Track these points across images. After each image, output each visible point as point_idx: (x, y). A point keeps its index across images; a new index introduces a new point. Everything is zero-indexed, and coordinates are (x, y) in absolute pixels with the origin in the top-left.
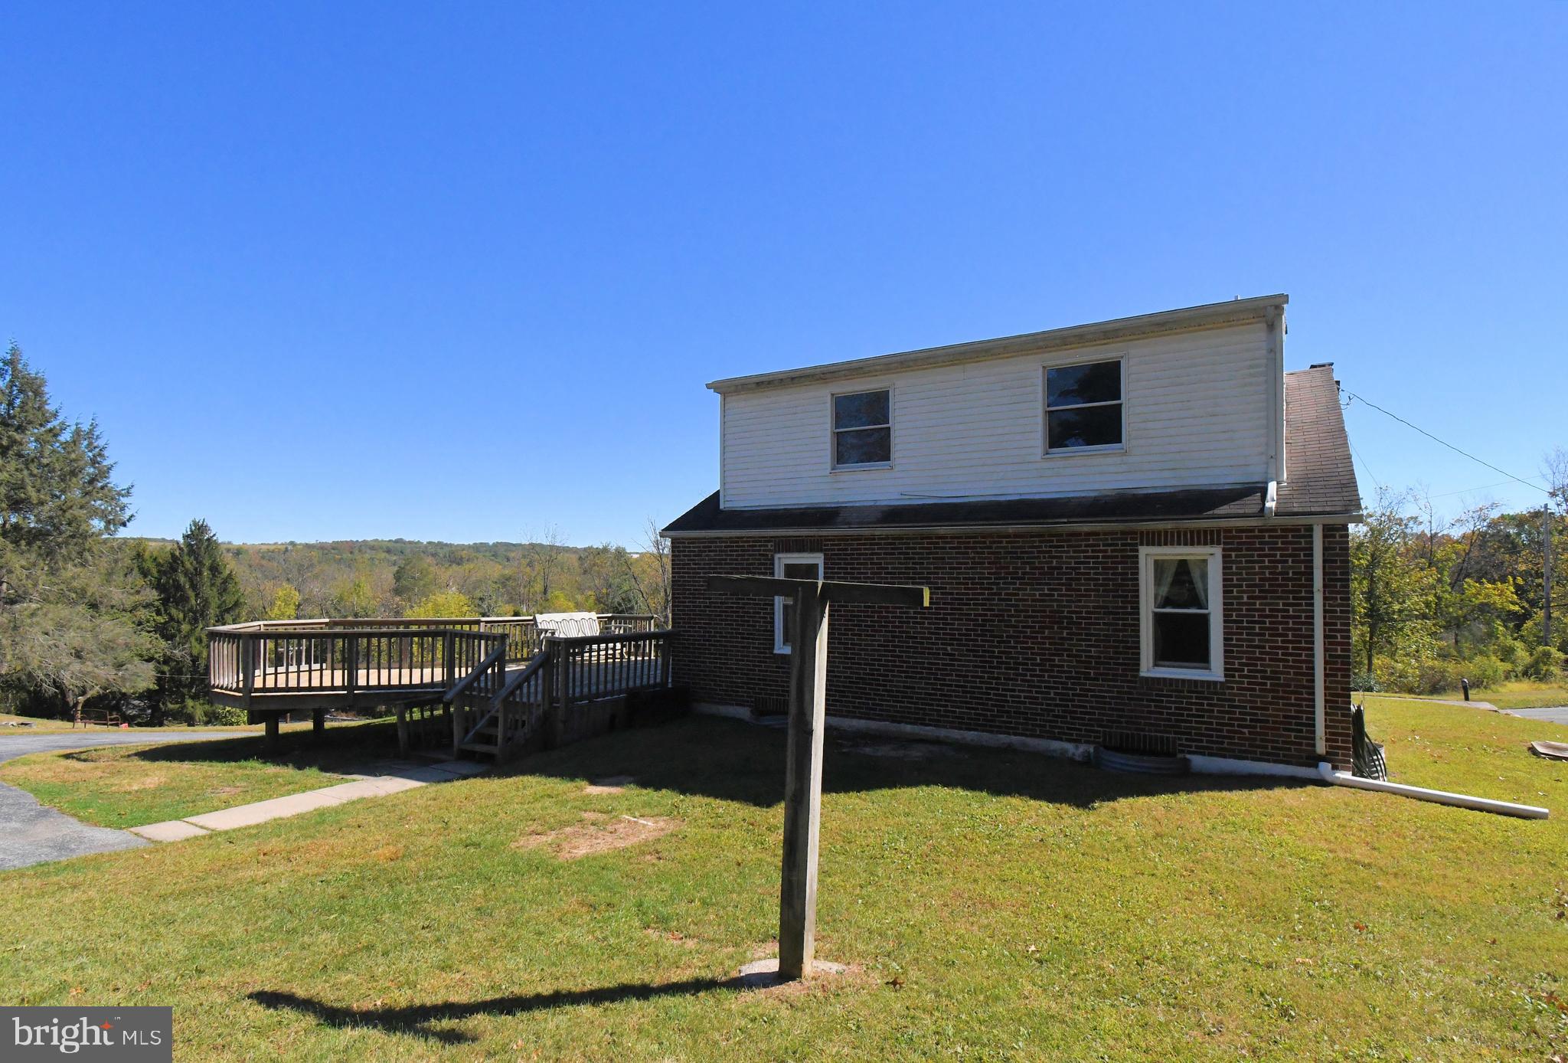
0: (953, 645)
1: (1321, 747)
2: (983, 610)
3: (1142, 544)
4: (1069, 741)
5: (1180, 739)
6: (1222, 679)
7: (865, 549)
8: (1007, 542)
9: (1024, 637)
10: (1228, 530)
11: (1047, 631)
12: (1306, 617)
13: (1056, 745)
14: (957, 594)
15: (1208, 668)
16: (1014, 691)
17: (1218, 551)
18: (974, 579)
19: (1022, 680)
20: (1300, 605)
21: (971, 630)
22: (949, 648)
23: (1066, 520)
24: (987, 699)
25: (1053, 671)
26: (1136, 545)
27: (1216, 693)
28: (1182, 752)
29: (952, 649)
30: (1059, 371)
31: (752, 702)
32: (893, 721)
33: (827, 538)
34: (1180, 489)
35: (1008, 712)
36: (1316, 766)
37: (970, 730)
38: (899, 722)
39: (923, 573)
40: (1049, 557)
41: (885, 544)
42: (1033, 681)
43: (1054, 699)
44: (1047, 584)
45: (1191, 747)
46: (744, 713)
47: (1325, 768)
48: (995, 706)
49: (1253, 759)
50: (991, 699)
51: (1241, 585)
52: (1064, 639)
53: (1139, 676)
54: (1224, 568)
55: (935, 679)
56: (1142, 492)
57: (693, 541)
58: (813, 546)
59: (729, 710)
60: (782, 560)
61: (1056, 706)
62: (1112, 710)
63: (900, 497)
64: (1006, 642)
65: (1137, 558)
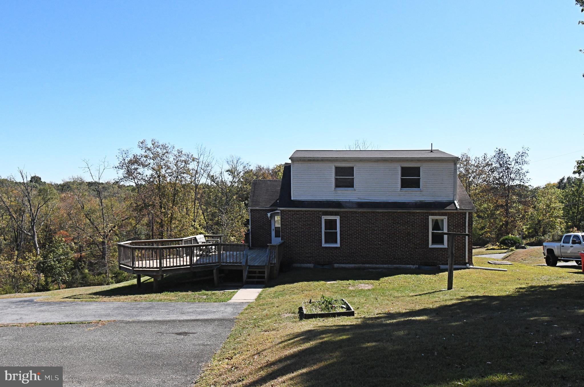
1: (467, 261)
2: (389, 232)
3: (430, 215)
4: (412, 265)
5: (438, 262)
6: (447, 247)
7: (354, 215)
9: (401, 239)
10: (448, 213)
11: (406, 237)
13: (408, 266)
14: (382, 228)
15: (444, 245)
16: (398, 253)
17: (446, 217)
18: (387, 224)
19: (400, 250)
21: (386, 238)
22: (380, 243)
23: (413, 209)
25: (408, 247)
26: (428, 215)
27: (446, 251)
28: (438, 265)
31: (313, 262)
32: (363, 264)
33: (341, 212)
35: (396, 259)
36: (466, 265)
37: (386, 264)
38: (365, 264)
39: (372, 222)
40: (407, 218)
41: (360, 214)
42: (403, 250)
44: (406, 225)
45: (440, 263)
46: (311, 265)
47: (468, 265)
50: (391, 256)
51: (451, 225)
52: (411, 239)
53: (428, 248)
54: (448, 222)
55: (376, 251)
56: (426, 201)
57: (290, 211)
58: (336, 214)
59: (305, 265)
60: (324, 218)
61: (409, 256)
62: (422, 256)
63: (358, 199)
64: (395, 240)
65: (428, 218)
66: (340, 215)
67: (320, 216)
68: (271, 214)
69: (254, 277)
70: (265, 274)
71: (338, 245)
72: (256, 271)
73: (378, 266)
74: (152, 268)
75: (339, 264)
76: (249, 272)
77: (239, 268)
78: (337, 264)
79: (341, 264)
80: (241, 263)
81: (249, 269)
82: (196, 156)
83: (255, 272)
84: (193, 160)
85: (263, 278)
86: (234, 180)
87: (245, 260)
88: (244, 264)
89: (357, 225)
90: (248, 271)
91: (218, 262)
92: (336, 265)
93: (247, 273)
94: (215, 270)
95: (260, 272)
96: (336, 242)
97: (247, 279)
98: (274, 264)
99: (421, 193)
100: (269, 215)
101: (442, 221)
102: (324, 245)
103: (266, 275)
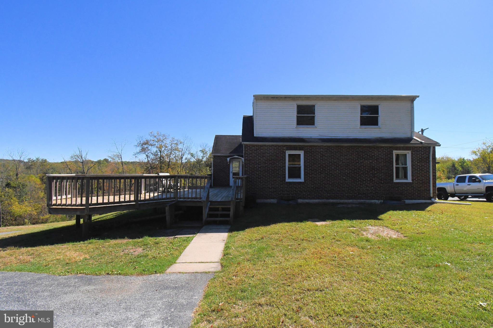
0: (345, 176)
1: (432, 195)
2: (354, 167)
3: (394, 150)
4: (377, 200)
5: (403, 196)
6: (411, 182)
7: (318, 150)
8: (360, 149)
9: (365, 174)
10: (413, 147)
11: (371, 172)
12: (428, 167)
13: (373, 201)
14: (347, 162)
15: (407, 179)
16: (362, 188)
17: (410, 152)
18: (351, 158)
19: (365, 185)
20: (427, 164)
21: (351, 172)
22: (344, 177)
23: (378, 143)
24: (355, 191)
25: (373, 182)
26: (393, 150)
27: (410, 185)
28: (403, 199)
29: (345, 178)
30: (364, 106)
31: (277, 197)
32: (327, 199)
33: (305, 146)
34: (393, 138)
35: (361, 194)
36: (431, 200)
37: (350, 199)
38: (329, 199)
39: (336, 157)
40: (372, 153)
41: (324, 148)
42: (368, 185)
43: (373, 189)
44: (371, 160)
45: (405, 198)
46: (274, 201)
47: (433, 199)
48: (357, 192)
49: (418, 200)
50: (356, 191)
51: (415, 160)
52: (375, 174)
53: (393, 182)
54: (412, 156)
55: (340, 186)
56: (385, 138)
57: (254, 146)
58: (300, 148)
59: (269, 201)
60: (288, 153)
61: (373, 191)
62: (387, 191)
63: (319, 136)
64: (360, 175)
65: (393, 153)
66: (305, 150)
67: (284, 151)
68: (230, 159)
69: (216, 216)
70: (230, 211)
71: (302, 180)
72: (219, 208)
73: (342, 201)
74: (73, 205)
75: (303, 199)
76: (211, 209)
77: (199, 205)
78: (300, 199)
79: (305, 199)
80: (201, 198)
81: (210, 205)
82: (182, 141)
83: (217, 209)
84: (181, 143)
85: (228, 216)
86: (204, 155)
87: (206, 195)
88: (204, 199)
89: (321, 159)
90: (209, 208)
91: (174, 198)
92: (300, 201)
93: (207, 210)
94: (168, 207)
95: (224, 209)
96: (299, 177)
97: (207, 217)
98: (241, 199)
99: (380, 129)
100: (228, 159)
101: (405, 155)
102: (288, 180)
103: (231, 213)
